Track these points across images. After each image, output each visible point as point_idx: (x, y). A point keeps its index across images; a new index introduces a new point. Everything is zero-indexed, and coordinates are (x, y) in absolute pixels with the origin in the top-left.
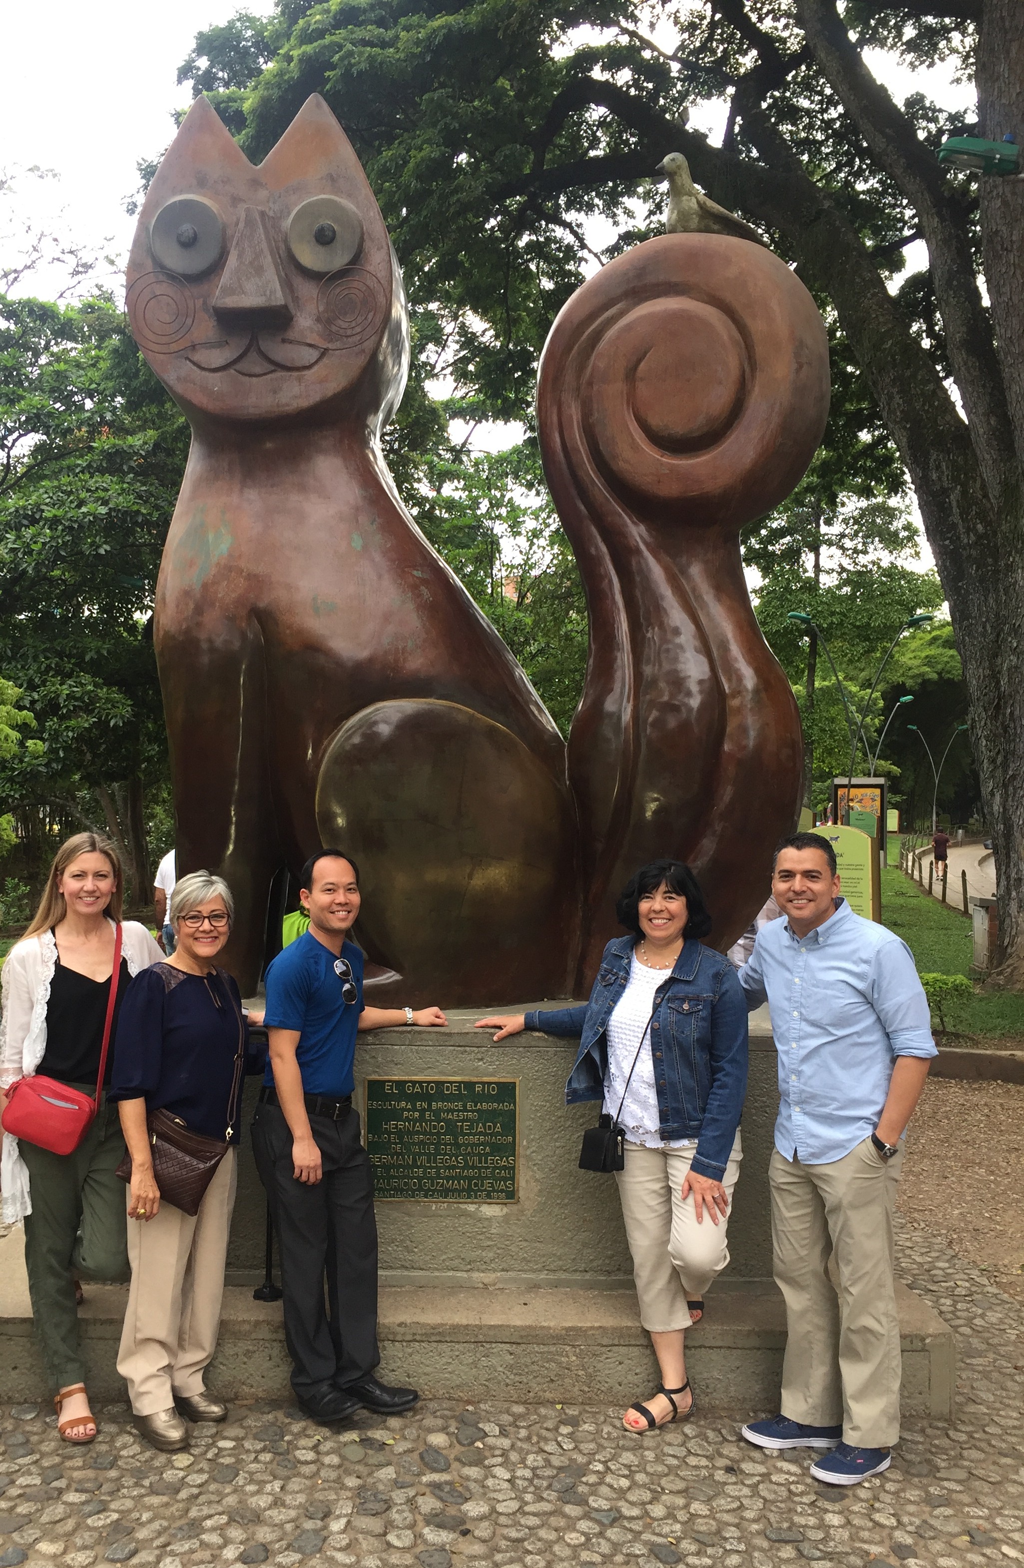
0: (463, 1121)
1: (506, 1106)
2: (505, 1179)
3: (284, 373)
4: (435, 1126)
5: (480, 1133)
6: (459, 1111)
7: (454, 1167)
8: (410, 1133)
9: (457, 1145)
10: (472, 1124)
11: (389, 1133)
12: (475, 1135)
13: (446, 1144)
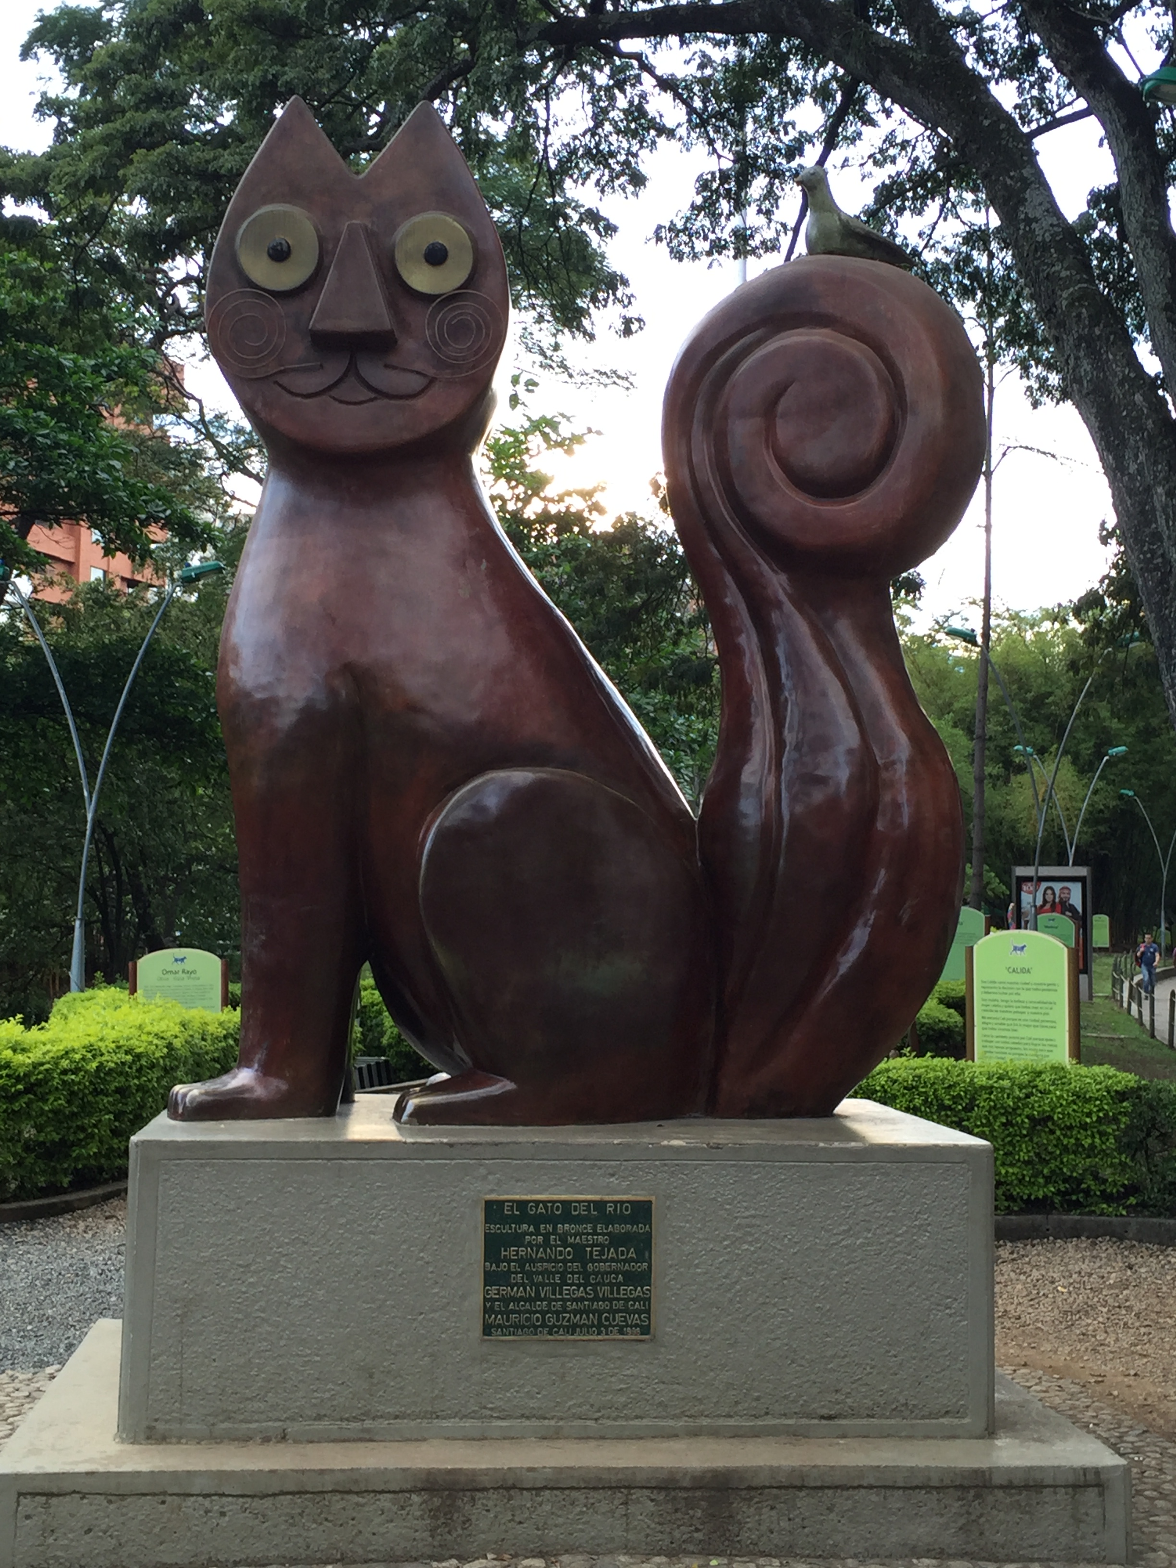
0: (592, 1246)
1: (641, 1228)
2: (639, 1312)
3: (386, 401)
4: (561, 1253)
5: (613, 1260)
6: (588, 1234)
7: (582, 1299)
8: (532, 1261)
9: (586, 1275)
10: (603, 1250)
11: (509, 1261)
12: (605, 1261)
13: (573, 1273)
